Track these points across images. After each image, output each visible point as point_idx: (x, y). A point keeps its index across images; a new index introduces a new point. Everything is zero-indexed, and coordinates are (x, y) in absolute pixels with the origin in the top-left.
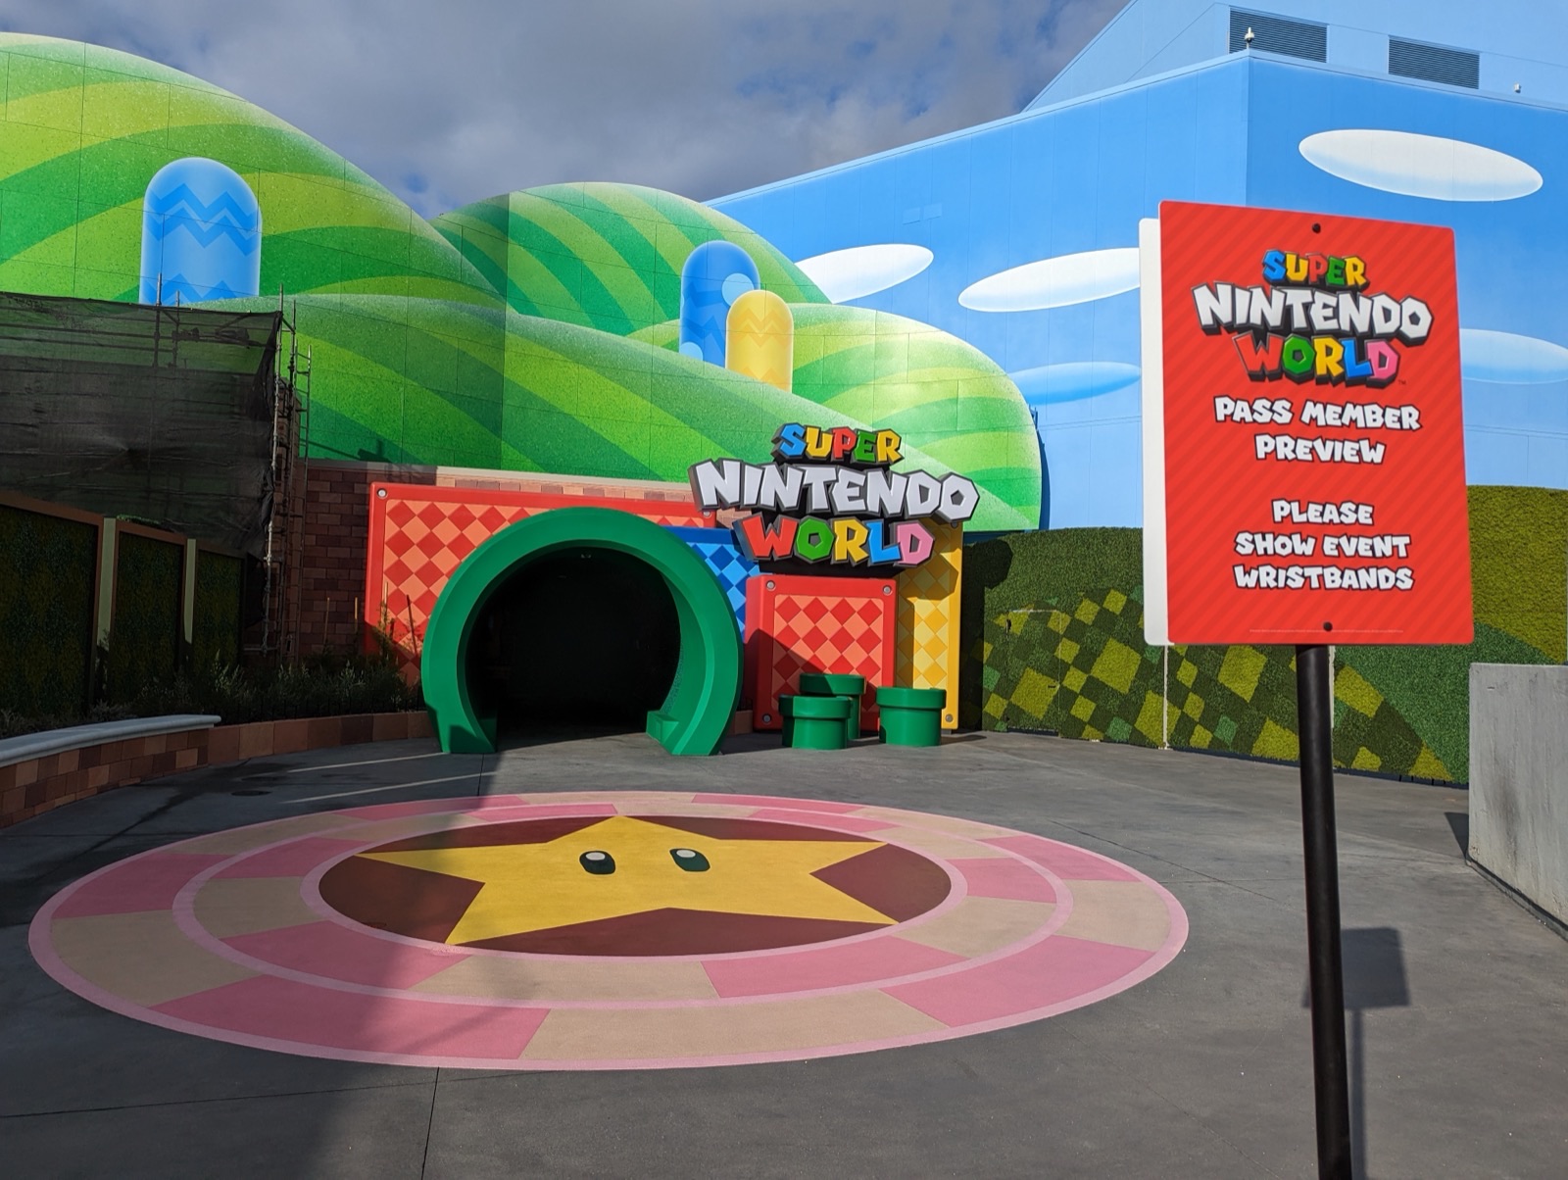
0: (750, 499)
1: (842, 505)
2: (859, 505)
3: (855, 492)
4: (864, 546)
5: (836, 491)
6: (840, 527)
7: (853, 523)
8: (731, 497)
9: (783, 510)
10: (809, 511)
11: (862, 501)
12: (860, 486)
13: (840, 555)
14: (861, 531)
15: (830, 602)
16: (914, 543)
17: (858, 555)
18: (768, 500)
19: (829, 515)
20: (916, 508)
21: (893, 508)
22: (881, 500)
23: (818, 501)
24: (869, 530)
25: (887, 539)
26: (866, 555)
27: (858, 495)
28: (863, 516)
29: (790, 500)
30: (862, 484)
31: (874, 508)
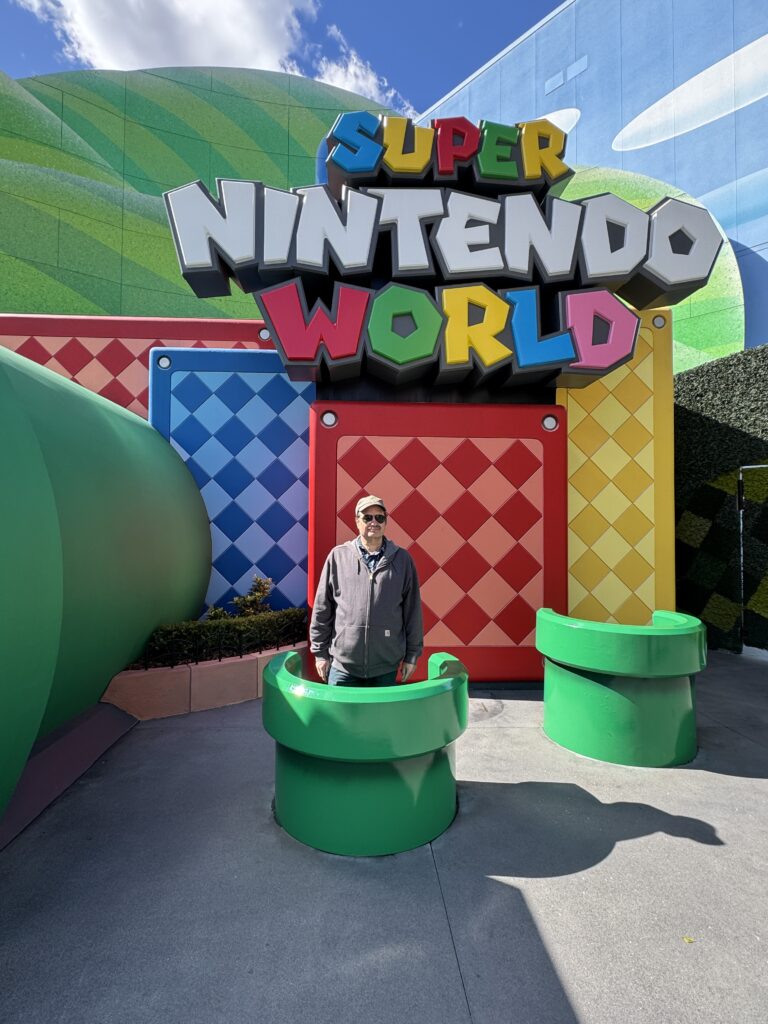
0: (275, 253)
1: (457, 260)
2: (489, 260)
3: (482, 234)
4: (505, 336)
5: (444, 236)
6: (454, 299)
7: (480, 294)
8: (240, 251)
9: (342, 272)
10: (394, 274)
11: (497, 249)
12: (491, 225)
13: (456, 355)
14: (496, 309)
15: (441, 447)
16: (601, 329)
17: (493, 354)
18: (311, 255)
19: (433, 280)
20: (602, 262)
21: (557, 264)
22: (532, 249)
23: (411, 255)
24: (511, 304)
25: (549, 323)
26: (507, 352)
27: (486, 239)
28: (499, 282)
29: (355, 253)
30: (494, 220)
31: (520, 264)
